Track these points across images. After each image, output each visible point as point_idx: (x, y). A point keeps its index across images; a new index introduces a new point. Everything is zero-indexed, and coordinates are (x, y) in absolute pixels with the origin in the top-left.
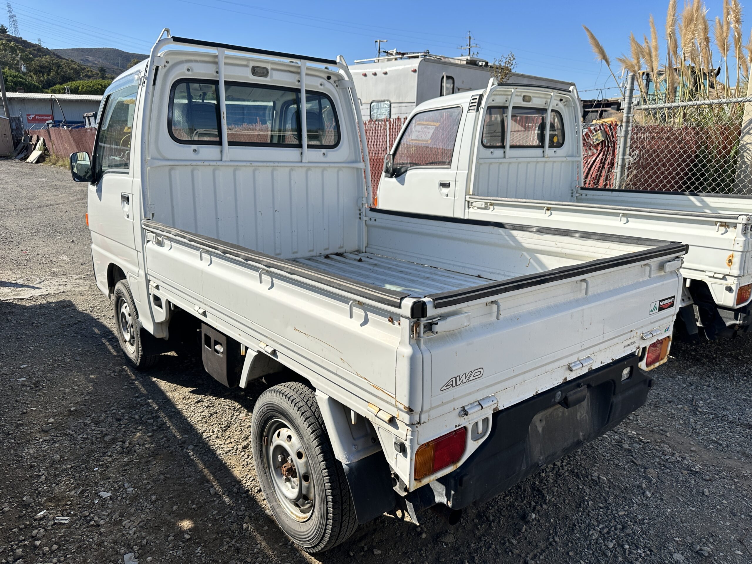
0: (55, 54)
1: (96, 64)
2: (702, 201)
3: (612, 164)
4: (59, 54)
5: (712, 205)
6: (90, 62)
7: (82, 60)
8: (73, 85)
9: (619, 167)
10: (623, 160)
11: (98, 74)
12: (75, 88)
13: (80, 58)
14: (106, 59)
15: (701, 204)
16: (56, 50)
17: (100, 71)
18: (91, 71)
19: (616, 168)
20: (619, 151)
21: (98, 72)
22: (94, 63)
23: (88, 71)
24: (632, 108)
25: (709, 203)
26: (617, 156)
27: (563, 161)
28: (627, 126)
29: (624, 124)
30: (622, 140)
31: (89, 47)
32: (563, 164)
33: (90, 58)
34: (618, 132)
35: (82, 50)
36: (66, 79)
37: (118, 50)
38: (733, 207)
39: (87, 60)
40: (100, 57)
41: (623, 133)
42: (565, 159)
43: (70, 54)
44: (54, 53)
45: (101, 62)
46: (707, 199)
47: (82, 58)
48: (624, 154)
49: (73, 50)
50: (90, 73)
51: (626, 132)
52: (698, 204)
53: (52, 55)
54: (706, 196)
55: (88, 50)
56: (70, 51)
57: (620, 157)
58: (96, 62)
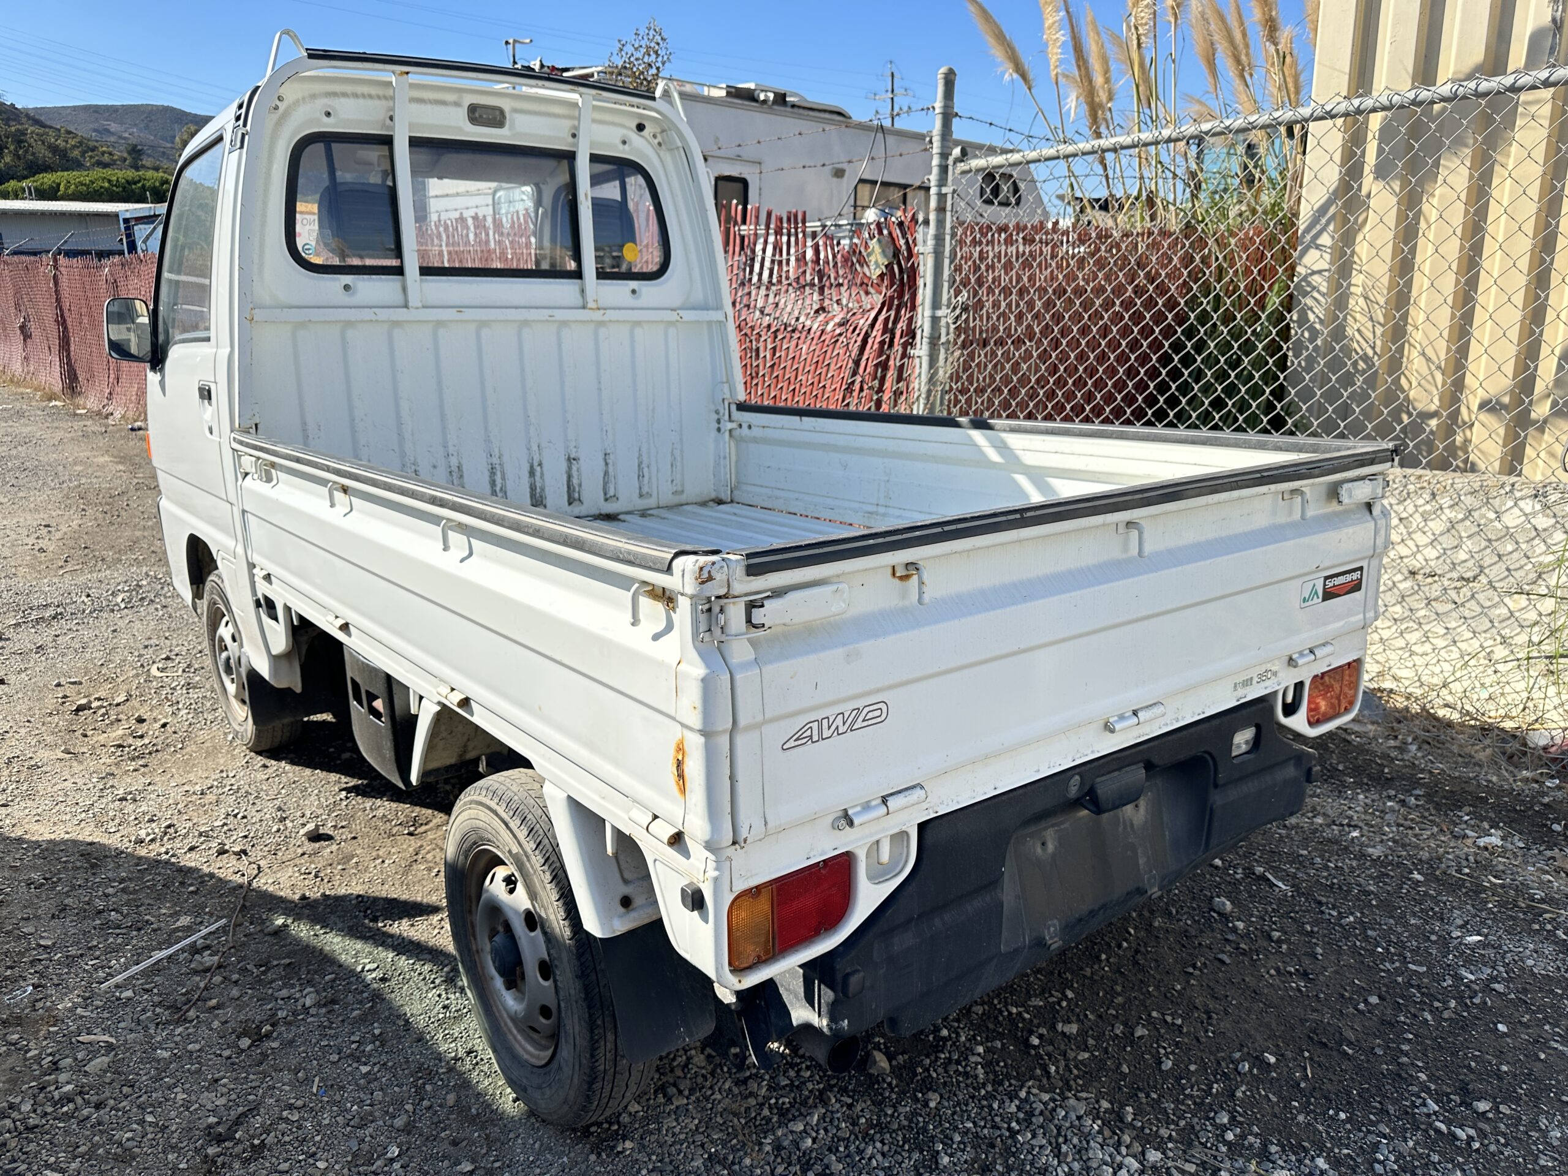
0: (35, 118)
1: (125, 138)
2: (1002, 448)
3: (911, 333)
4: (42, 118)
5: (1029, 459)
6: (113, 134)
7: (95, 130)
8: (46, 180)
9: (925, 340)
10: (935, 320)
11: (125, 160)
12: (51, 187)
13: (91, 126)
14: (147, 127)
15: (1001, 455)
16: (36, 109)
17: (129, 153)
18: (110, 154)
19: (918, 346)
20: (924, 294)
21: (125, 155)
22: (121, 137)
23: (103, 153)
24: (950, 168)
25: (1019, 453)
26: (920, 309)
27: (671, 323)
28: (941, 223)
29: (932, 217)
30: (930, 261)
31: (110, 103)
32: (672, 331)
33: (114, 127)
34: (919, 237)
35: (95, 110)
36: (35, 168)
37: (173, 109)
38: (1083, 468)
39: (108, 131)
40: (135, 125)
41: (931, 242)
42: (673, 316)
43: (70, 118)
44: (27, 116)
45: (134, 134)
46: (1015, 441)
47: (96, 125)
48: (936, 305)
49: (75, 108)
50: (106, 158)
51: (939, 239)
52: (994, 456)
53: (24, 120)
54: (1013, 430)
55: (107, 108)
56: (69, 111)
57: (928, 313)
58: (126, 135)
